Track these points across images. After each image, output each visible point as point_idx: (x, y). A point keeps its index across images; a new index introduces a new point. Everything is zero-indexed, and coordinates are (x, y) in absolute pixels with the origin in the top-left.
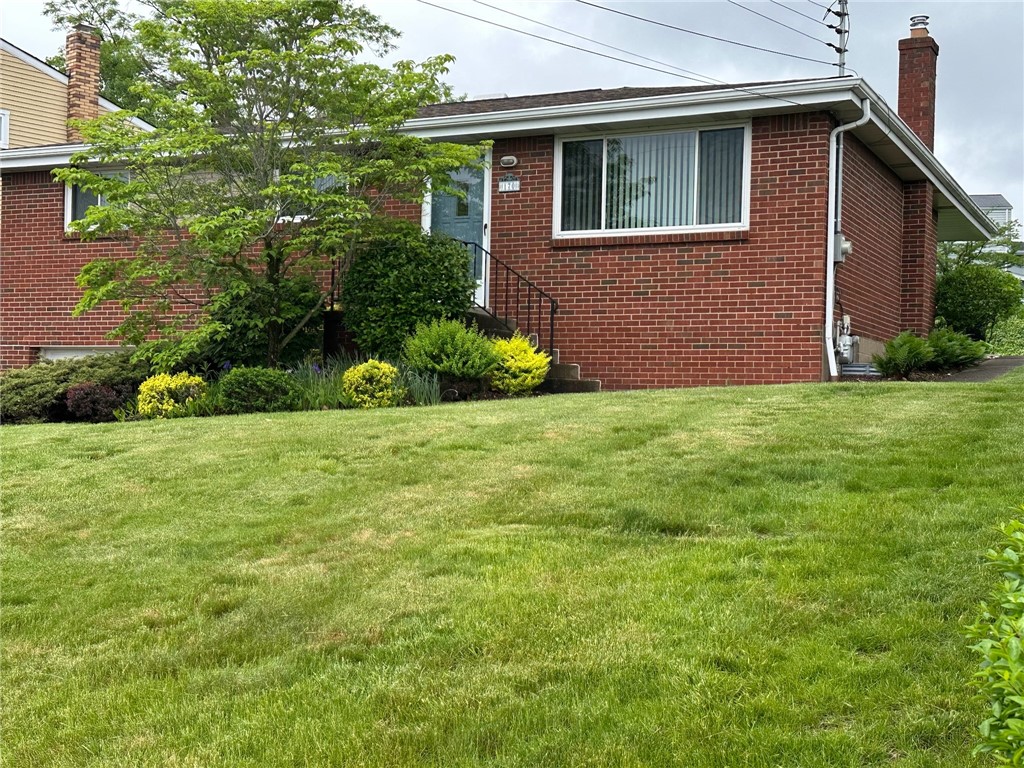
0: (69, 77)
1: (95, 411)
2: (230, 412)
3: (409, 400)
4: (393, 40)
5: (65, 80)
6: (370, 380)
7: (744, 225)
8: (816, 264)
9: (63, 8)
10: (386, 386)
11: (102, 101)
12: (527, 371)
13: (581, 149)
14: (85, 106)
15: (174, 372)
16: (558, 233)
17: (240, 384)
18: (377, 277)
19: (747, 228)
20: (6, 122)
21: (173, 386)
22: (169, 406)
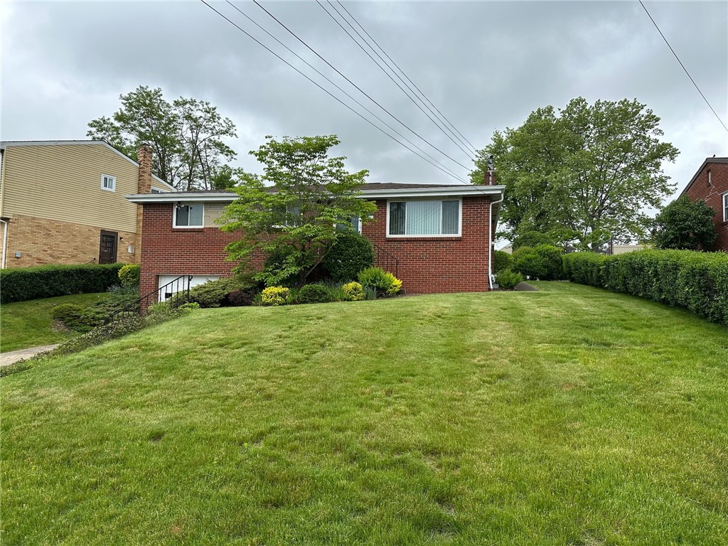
0: (140, 164)
1: (243, 301)
3: (366, 298)
5: (138, 166)
6: (355, 289)
8: (486, 249)
9: (95, 134)
10: (361, 292)
11: (153, 175)
12: (396, 286)
14: (146, 176)
15: (276, 286)
16: (388, 235)
17: (310, 291)
18: (343, 250)
19: (461, 236)
20: (114, 181)
21: (280, 291)
22: (279, 299)
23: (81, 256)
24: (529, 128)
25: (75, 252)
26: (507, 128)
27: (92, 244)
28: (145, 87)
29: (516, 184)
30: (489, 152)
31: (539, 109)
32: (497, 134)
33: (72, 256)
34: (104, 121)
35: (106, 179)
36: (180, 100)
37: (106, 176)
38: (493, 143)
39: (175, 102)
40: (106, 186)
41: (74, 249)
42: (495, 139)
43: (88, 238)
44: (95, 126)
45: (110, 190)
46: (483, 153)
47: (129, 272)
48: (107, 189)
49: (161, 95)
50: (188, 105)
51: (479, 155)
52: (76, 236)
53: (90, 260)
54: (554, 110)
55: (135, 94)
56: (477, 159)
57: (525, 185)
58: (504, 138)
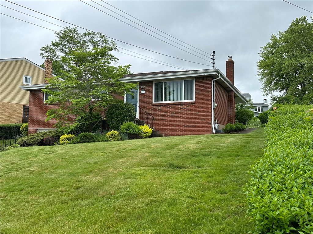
0: (45, 69)
1: (50, 143)
2: (81, 143)
3: (121, 139)
4: (117, 61)
5: (44, 70)
6: (112, 135)
7: (194, 100)
8: (210, 109)
9: (44, 54)
10: (116, 136)
11: (52, 74)
12: (147, 132)
13: (159, 84)
14: (49, 75)
15: (68, 134)
16: (154, 102)
17: (83, 136)
18: (114, 112)
19: (195, 101)
20: (31, 79)
21: (68, 137)
22: (67, 141)
23: (12, 119)
24: (291, 31)
25: (9, 118)
26: (279, 32)
27: (18, 113)
28: (68, 27)
29: (284, 66)
30: (269, 47)
31: (297, 19)
32: (273, 36)
33: (7, 120)
34: (48, 47)
35: (26, 78)
36: (87, 32)
37: (26, 77)
38: (271, 42)
39: (84, 34)
40: (26, 82)
41: (8, 116)
42: (272, 39)
43: (16, 110)
44: (44, 50)
45: (28, 84)
46: (265, 48)
47: (25, 127)
48: (27, 83)
49: (77, 31)
50: (91, 35)
51: (263, 50)
52: (9, 109)
53: (17, 122)
54: (307, 18)
55: (63, 31)
56: (261, 53)
57: (289, 66)
58: (279, 38)
